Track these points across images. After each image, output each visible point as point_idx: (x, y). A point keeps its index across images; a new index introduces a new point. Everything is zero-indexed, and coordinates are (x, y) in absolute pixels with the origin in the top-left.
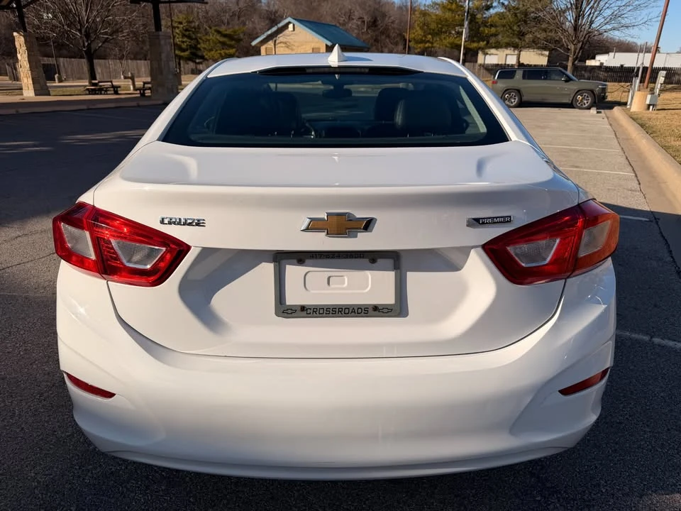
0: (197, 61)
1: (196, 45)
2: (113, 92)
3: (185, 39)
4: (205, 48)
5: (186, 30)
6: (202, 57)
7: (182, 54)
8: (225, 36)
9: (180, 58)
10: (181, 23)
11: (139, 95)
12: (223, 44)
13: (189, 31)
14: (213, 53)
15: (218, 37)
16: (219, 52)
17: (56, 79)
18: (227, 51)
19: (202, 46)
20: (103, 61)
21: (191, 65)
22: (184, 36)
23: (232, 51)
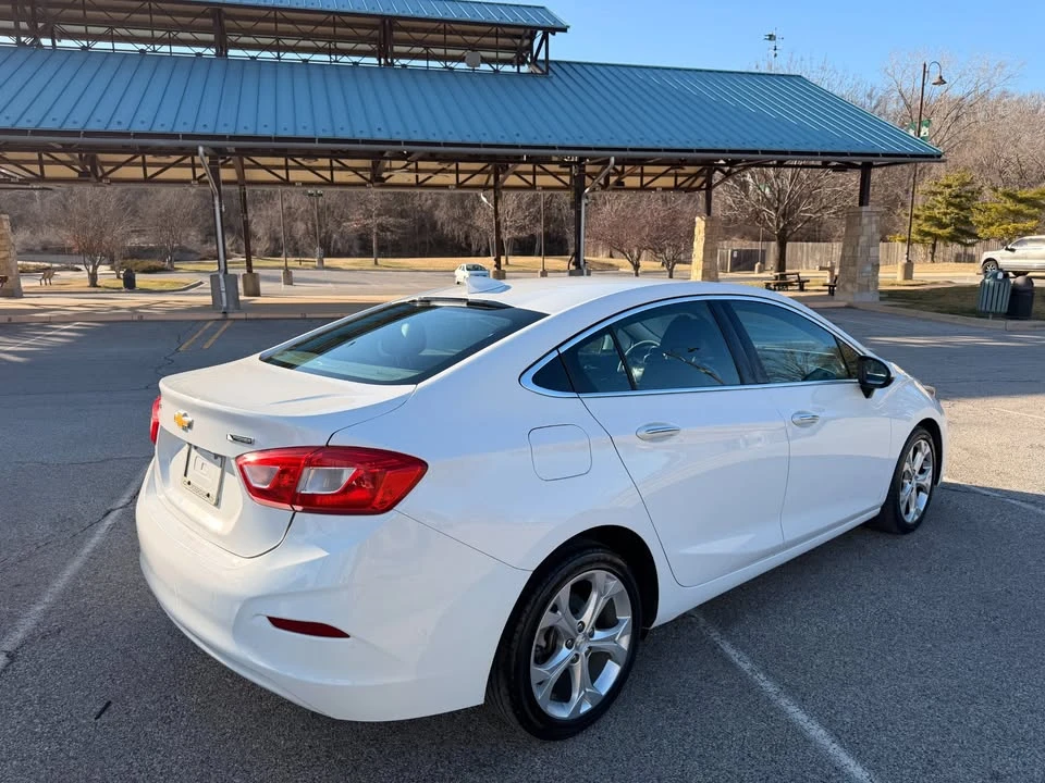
0: (969, 241)
1: (967, 218)
2: (797, 288)
3: (951, 209)
4: (979, 222)
5: (957, 196)
6: (975, 236)
7: (940, 232)
8: (1021, 201)
9: (936, 237)
10: (949, 186)
11: (827, 293)
12: (1017, 215)
13: (961, 197)
14: (992, 228)
15: (1008, 205)
16: (1005, 226)
17: (756, 269)
18: (1020, 226)
19: (976, 217)
20: (823, 244)
21: (957, 248)
22: (949, 204)
23: (1030, 224)
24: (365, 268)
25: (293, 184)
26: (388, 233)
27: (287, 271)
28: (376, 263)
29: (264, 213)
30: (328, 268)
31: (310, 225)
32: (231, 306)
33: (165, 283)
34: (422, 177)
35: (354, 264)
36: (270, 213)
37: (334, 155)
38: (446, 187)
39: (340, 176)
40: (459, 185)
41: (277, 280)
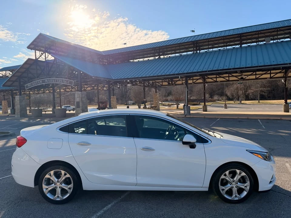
24: (254, 104)
25: (218, 82)
26: (263, 93)
27: (225, 105)
28: (259, 102)
29: (230, 89)
30: (243, 104)
31: (243, 91)
32: (188, 114)
33: (193, 108)
34: (257, 76)
35: (252, 102)
36: (232, 89)
37: (216, 74)
38: (266, 78)
39: (231, 79)
40: (271, 78)
41: (222, 107)
